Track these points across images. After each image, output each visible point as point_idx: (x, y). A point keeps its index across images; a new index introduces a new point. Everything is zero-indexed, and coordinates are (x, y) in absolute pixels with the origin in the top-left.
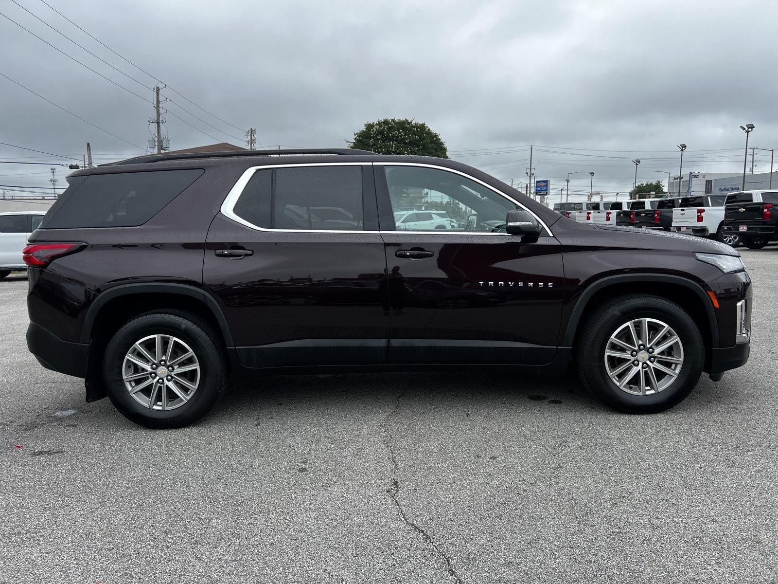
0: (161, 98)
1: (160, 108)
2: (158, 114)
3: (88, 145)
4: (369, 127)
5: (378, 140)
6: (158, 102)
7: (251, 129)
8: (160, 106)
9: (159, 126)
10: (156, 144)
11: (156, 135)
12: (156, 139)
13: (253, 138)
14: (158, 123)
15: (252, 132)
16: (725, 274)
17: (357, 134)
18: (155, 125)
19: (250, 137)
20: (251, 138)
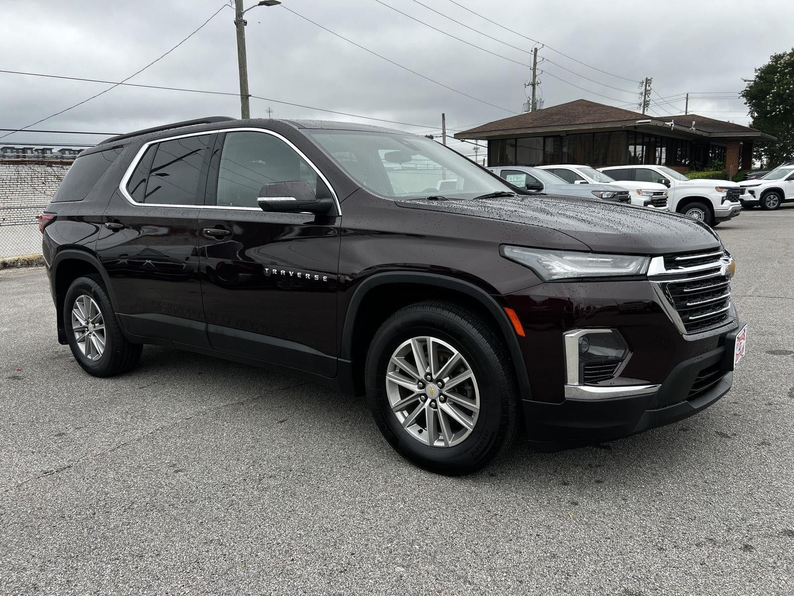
0: (538, 60)
1: (537, 70)
2: (535, 76)
3: (443, 115)
4: (777, 58)
5: (786, 74)
6: (535, 64)
7: (647, 78)
8: (537, 67)
9: (534, 89)
10: (531, 106)
11: (531, 97)
12: (531, 101)
13: (648, 88)
14: (533, 85)
15: (648, 81)
16: (545, 282)
17: (759, 70)
18: (531, 87)
19: (644, 87)
20: (646, 89)
